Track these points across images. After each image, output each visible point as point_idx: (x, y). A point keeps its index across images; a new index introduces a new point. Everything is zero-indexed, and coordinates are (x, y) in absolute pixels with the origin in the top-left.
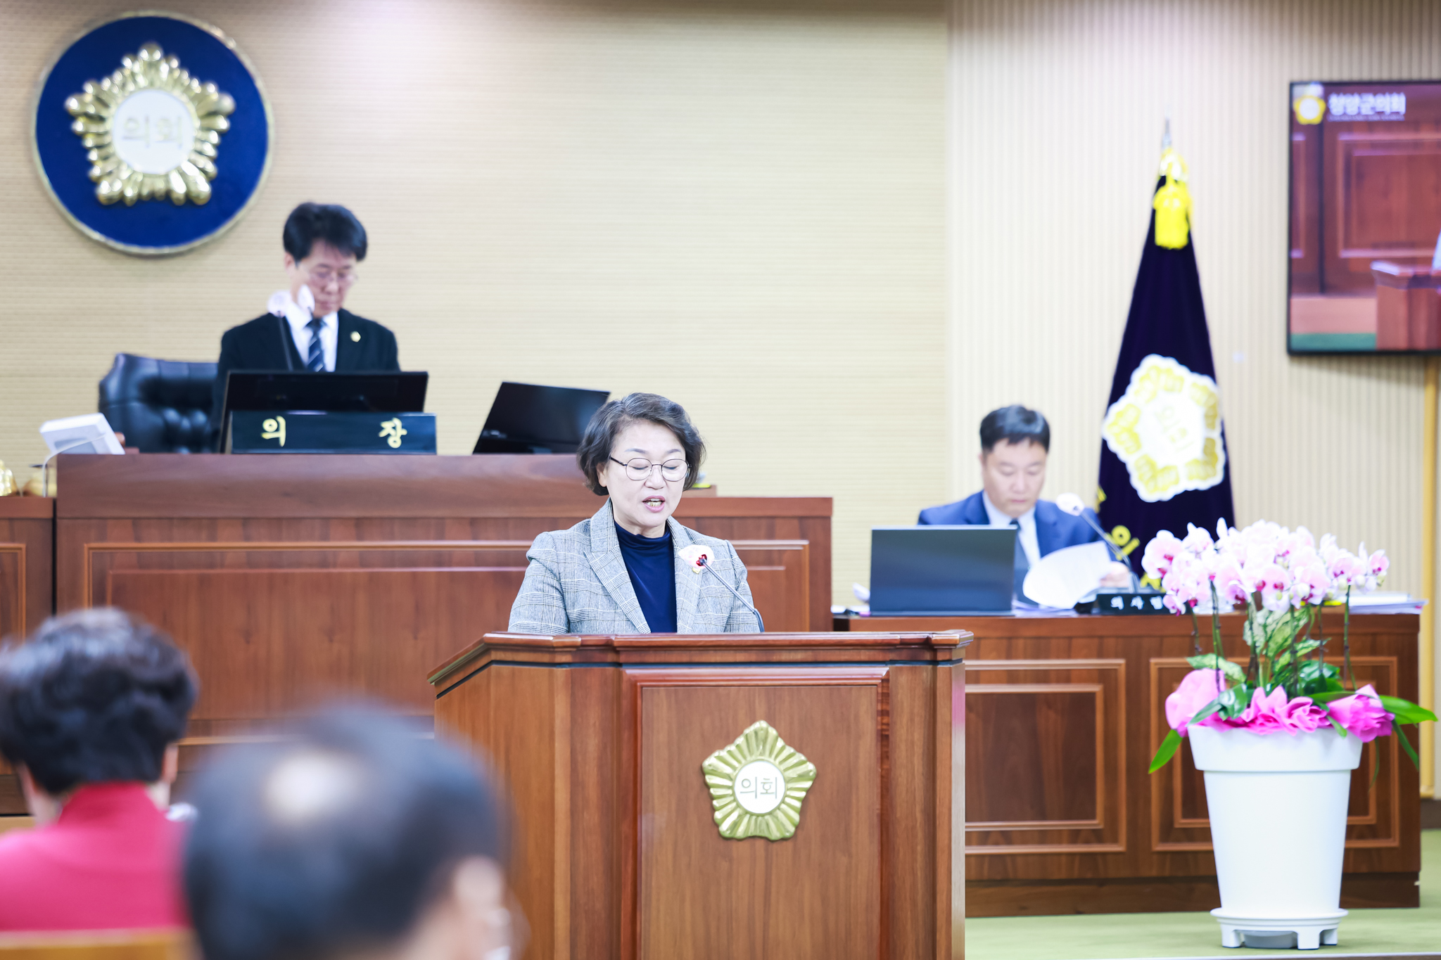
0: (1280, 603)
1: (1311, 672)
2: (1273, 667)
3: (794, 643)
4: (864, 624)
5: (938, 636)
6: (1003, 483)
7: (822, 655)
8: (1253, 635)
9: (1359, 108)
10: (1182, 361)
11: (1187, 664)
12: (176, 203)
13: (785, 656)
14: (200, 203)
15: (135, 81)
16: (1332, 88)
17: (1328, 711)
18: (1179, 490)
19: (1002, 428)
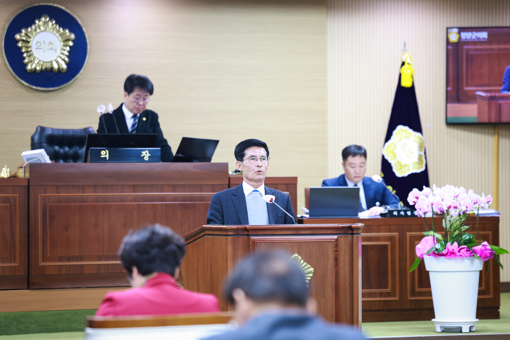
0: (455, 213)
1: (466, 237)
2: (453, 235)
3: (306, 228)
4: (308, 221)
5: (354, 225)
6: (351, 171)
7: (316, 232)
8: (445, 224)
9: (471, 37)
10: (411, 127)
11: (423, 234)
12: (54, 72)
13: (303, 232)
14: (63, 72)
15: (40, 29)
16: (461, 30)
17: (472, 250)
18: (410, 173)
19: (350, 152)
